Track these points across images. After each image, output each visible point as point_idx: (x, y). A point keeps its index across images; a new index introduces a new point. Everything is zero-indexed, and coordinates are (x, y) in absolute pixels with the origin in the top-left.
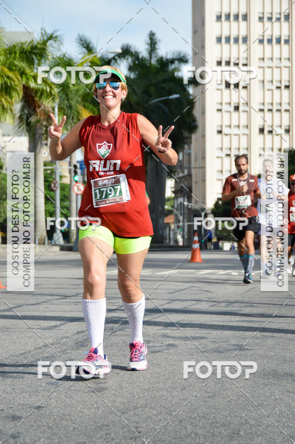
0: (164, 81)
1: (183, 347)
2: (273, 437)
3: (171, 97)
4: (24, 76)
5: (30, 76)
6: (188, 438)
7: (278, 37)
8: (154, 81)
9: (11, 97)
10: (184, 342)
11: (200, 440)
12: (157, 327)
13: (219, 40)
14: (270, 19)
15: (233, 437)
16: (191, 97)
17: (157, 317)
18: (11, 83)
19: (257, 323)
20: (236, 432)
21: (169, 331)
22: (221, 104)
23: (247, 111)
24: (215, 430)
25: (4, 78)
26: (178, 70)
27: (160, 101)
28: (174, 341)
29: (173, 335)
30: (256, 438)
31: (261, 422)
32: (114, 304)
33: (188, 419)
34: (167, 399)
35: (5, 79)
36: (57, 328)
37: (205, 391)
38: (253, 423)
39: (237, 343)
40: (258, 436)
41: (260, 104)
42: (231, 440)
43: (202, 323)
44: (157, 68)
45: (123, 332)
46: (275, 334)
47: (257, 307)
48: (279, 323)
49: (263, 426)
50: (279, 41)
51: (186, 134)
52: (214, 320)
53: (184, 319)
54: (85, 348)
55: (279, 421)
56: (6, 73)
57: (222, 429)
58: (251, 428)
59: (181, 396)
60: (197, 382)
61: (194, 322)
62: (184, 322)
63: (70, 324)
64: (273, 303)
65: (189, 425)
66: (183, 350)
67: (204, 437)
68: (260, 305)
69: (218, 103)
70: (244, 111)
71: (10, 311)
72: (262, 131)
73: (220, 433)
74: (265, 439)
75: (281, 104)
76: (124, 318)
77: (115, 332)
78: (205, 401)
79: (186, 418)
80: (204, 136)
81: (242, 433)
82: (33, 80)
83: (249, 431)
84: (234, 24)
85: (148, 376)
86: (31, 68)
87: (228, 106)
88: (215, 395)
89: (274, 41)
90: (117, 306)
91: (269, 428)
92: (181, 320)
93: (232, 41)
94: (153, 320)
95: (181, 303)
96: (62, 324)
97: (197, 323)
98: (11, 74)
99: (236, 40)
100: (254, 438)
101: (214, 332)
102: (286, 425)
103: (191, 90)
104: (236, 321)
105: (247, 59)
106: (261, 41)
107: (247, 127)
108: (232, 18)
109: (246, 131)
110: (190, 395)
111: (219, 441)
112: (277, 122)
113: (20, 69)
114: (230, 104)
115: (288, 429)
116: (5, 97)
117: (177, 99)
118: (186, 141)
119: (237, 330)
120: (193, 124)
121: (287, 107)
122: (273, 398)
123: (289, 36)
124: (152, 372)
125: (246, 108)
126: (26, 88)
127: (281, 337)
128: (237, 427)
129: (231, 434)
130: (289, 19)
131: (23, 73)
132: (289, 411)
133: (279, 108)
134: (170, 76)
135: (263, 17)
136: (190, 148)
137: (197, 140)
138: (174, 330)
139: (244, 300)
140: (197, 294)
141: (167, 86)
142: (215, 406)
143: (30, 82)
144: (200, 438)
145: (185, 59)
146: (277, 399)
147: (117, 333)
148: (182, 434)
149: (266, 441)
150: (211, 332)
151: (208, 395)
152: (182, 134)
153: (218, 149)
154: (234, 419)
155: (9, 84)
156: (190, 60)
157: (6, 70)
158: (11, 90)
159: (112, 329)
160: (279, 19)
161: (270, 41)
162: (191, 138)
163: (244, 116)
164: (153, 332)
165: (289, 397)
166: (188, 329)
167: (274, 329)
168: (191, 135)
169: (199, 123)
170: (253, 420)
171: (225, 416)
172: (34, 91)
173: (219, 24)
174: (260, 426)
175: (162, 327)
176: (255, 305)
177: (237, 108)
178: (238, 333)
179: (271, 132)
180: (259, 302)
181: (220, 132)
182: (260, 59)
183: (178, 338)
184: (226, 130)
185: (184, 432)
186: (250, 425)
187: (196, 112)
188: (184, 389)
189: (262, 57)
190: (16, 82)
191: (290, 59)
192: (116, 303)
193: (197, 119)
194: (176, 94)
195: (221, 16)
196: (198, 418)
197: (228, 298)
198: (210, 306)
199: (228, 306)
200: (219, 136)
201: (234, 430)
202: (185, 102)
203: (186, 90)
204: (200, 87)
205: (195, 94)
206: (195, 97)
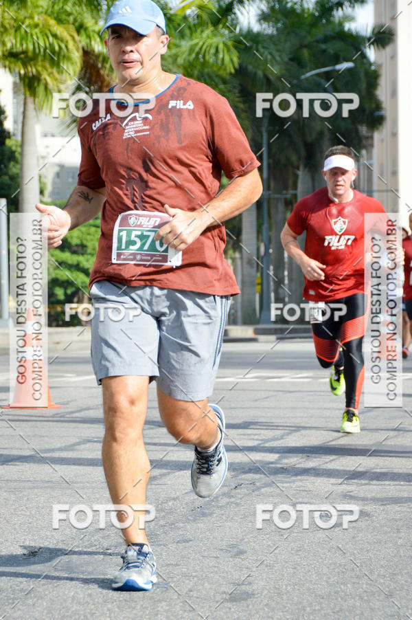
0: (326, 40)
1: (381, 517)
3: (338, 67)
4: (82, 31)
5: (94, 31)
8: (309, 39)
9: (61, 72)
10: (382, 508)
12: (333, 480)
16: (373, 68)
17: (330, 461)
18: (60, 48)
21: (353, 487)
25: (48, 38)
26: (351, 19)
27: (317, 75)
28: (365, 505)
29: (362, 495)
32: (252, 437)
34: (362, 614)
35: (51, 39)
36: (156, 482)
44: (313, 15)
45: (272, 490)
51: (363, 130)
53: (377, 465)
54: (209, 518)
56: (52, 29)
59: (387, 609)
61: (396, 471)
62: (378, 470)
63: (177, 474)
66: (383, 522)
71: (72, 450)
76: (272, 463)
77: (259, 489)
80: (395, 135)
82: (98, 39)
85: (325, 572)
86: (94, 18)
90: (257, 440)
92: (373, 466)
94: (324, 467)
95: (370, 434)
96: (164, 475)
97: (401, 471)
98: (59, 30)
113: (75, 20)
116: (50, 70)
117: (349, 70)
118: (364, 142)
120: (377, 114)
124: (331, 564)
126: (87, 53)
131: (80, 28)
134: (337, 29)
136: (370, 157)
137: (382, 141)
138: (362, 485)
140: (396, 418)
141: (331, 48)
143: (93, 43)
147: (262, 490)
152: (357, 131)
155: (57, 48)
157: (52, 22)
158: (61, 58)
159: (253, 483)
162: (372, 138)
164: (326, 490)
166: (387, 483)
168: (373, 132)
169: (387, 112)
172: (101, 59)
175: (340, 481)
183: (371, 499)
187: (382, 93)
188: (390, 595)
190: (71, 45)
192: (255, 435)
193: (384, 105)
194: (347, 61)
202: (362, 75)
203: (363, 56)
204: (389, 49)
205: (379, 62)
206: (380, 66)
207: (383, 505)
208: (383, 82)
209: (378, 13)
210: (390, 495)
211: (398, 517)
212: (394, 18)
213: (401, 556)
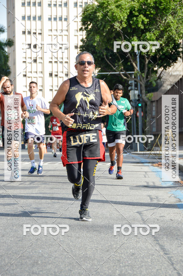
1: (2, 210)
2: (59, 265)
6: (6, 266)
7: (60, 16)
10: (3, 207)
11: (13, 267)
13: (24, 18)
14: (55, 5)
15: (34, 265)
16: (7, 54)
19: (48, 194)
20: (36, 262)
22: (26, 58)
23: (42, 63)
24: (23, 261)
30: (48, 265)
31: (51, 255)
33: (6, 255)
37: (16, 237)
38: (46, 256)
39: (36, 207)
40: (49, 264)
41: (50, 58)
42: (33, 267)
43: (15, 195)
46: (60, 201)
47: (49, 184)
48: (62, 194)
49: (53, 258)
50: (61, 19)
52: (22, 193)
55: (62, 254)
57: (27, 260)
58: (45, 259)
60: (11, 232)
62: (3, 194)
64: (58, 181)
65: (7, 258)
67: (16, 265)
68: (50, 183)
69: (23, 58)
70: (39, 63)
72: (51, 75)
73: (26, 263)
74: (54, 266)
75: (62, 58)
78: (17, 243)
79: (4, 254)
81: (39, 263)
83: (43, 261)
84: (33, 8)
87: (30, 59)
88: (23, 239)
89: (58, 19)
91: (56, 259)
92: (2, 193)
93: (32, 19)
99: (34, 18)
100: (47, 265)
101: (22, 200)
102: (67, 257)
103: (6, 49)
104: (35, 193)
105: (41, 30)
106: (50, 19)
107: (42, 72)
108: (32, 4)
109: (41, 75)
110: (7, 240)
111: (26, 268)
112: (60, 70)
114: (31, 58)
115: (68, 259)
119: (36, 199)
120: (8, 71)
121: (67, 60)
122: (58, 240)
123: (67, 16)
125: (41, 61)
127: (63, 202)
128: (37, 259)
129: (33, 263)
130: (67, 6)
132: (69, 248)
133: (61, 60)
135: (51, 4)
139: (40, 180)
142: (23, 246)
144: (13, 266)
145: (2, 30)
146: (61, 241)
148: (2, 264)
149: (54, 267)
150: (20, 200)
151: (18, 239)
153: (24, 86)
154: (34, 254)
156: (6, 30)
160: (60, 5)
161: (55, 19)
163: (40, 66)
165: (68, 239)
167: (59, 198)
169: (12, 70)
170: (46, 254)
171: (29, 252)
173: (24, 8)
174: (50, 257)
176: (48, 183)
177: (35, 61)
178: (37, 201)
179: (56, 76)
180: (50, 181)
181: (25, 76)
182: (49, 30)
184: (28, 75)
185: (4, 263)
186: (45, 257)
187: (10, 64)
188: (3, 236)
189: (51, 29)
191: (68, 31)
193: (11, 68)
195: (25, 3)
196: (12, 254)
197: (31, 179)
198: (20, 184)
199: (30, 184)
200: (25, 78)
201: (34, 261)
202: (3, 57)
203: (3, 50)
204: (12, 47)
205: (9, 52)
206: (9, 54)
207: (3, 206)
208: (10, 59)
209: (8, 35)
210: (6, 203)
211: (9, 210)
212: (14, 37)
213: (8, 223)
